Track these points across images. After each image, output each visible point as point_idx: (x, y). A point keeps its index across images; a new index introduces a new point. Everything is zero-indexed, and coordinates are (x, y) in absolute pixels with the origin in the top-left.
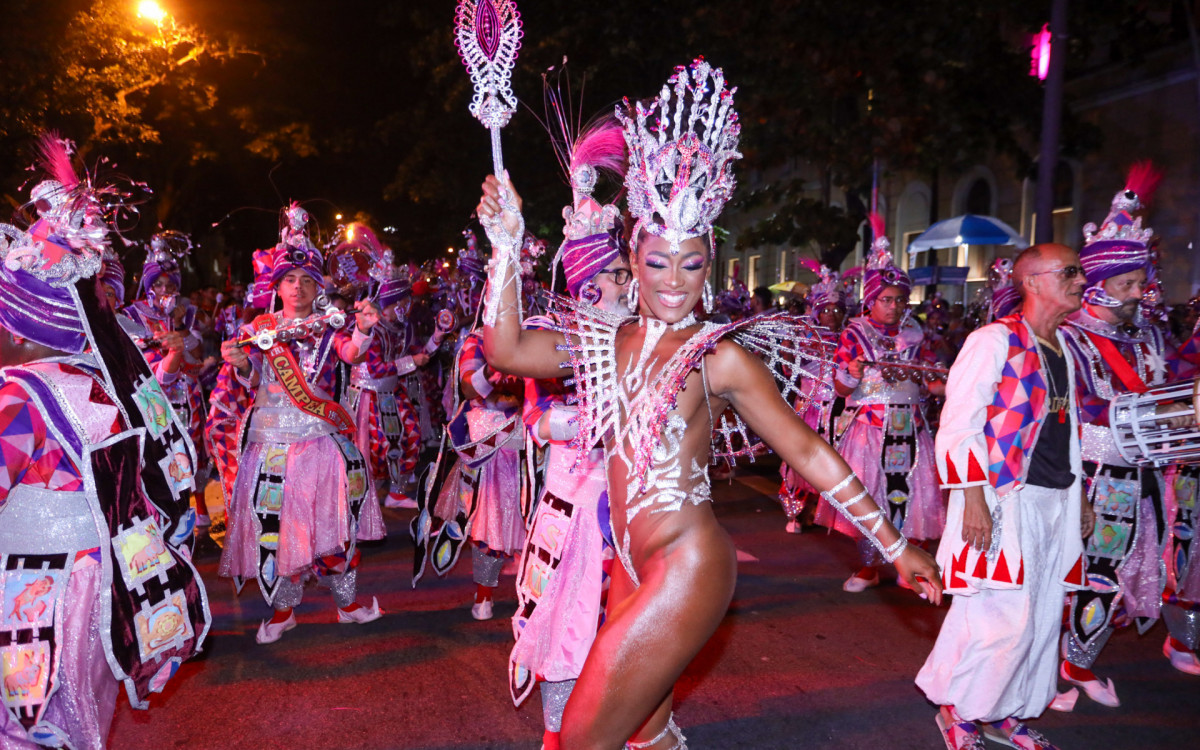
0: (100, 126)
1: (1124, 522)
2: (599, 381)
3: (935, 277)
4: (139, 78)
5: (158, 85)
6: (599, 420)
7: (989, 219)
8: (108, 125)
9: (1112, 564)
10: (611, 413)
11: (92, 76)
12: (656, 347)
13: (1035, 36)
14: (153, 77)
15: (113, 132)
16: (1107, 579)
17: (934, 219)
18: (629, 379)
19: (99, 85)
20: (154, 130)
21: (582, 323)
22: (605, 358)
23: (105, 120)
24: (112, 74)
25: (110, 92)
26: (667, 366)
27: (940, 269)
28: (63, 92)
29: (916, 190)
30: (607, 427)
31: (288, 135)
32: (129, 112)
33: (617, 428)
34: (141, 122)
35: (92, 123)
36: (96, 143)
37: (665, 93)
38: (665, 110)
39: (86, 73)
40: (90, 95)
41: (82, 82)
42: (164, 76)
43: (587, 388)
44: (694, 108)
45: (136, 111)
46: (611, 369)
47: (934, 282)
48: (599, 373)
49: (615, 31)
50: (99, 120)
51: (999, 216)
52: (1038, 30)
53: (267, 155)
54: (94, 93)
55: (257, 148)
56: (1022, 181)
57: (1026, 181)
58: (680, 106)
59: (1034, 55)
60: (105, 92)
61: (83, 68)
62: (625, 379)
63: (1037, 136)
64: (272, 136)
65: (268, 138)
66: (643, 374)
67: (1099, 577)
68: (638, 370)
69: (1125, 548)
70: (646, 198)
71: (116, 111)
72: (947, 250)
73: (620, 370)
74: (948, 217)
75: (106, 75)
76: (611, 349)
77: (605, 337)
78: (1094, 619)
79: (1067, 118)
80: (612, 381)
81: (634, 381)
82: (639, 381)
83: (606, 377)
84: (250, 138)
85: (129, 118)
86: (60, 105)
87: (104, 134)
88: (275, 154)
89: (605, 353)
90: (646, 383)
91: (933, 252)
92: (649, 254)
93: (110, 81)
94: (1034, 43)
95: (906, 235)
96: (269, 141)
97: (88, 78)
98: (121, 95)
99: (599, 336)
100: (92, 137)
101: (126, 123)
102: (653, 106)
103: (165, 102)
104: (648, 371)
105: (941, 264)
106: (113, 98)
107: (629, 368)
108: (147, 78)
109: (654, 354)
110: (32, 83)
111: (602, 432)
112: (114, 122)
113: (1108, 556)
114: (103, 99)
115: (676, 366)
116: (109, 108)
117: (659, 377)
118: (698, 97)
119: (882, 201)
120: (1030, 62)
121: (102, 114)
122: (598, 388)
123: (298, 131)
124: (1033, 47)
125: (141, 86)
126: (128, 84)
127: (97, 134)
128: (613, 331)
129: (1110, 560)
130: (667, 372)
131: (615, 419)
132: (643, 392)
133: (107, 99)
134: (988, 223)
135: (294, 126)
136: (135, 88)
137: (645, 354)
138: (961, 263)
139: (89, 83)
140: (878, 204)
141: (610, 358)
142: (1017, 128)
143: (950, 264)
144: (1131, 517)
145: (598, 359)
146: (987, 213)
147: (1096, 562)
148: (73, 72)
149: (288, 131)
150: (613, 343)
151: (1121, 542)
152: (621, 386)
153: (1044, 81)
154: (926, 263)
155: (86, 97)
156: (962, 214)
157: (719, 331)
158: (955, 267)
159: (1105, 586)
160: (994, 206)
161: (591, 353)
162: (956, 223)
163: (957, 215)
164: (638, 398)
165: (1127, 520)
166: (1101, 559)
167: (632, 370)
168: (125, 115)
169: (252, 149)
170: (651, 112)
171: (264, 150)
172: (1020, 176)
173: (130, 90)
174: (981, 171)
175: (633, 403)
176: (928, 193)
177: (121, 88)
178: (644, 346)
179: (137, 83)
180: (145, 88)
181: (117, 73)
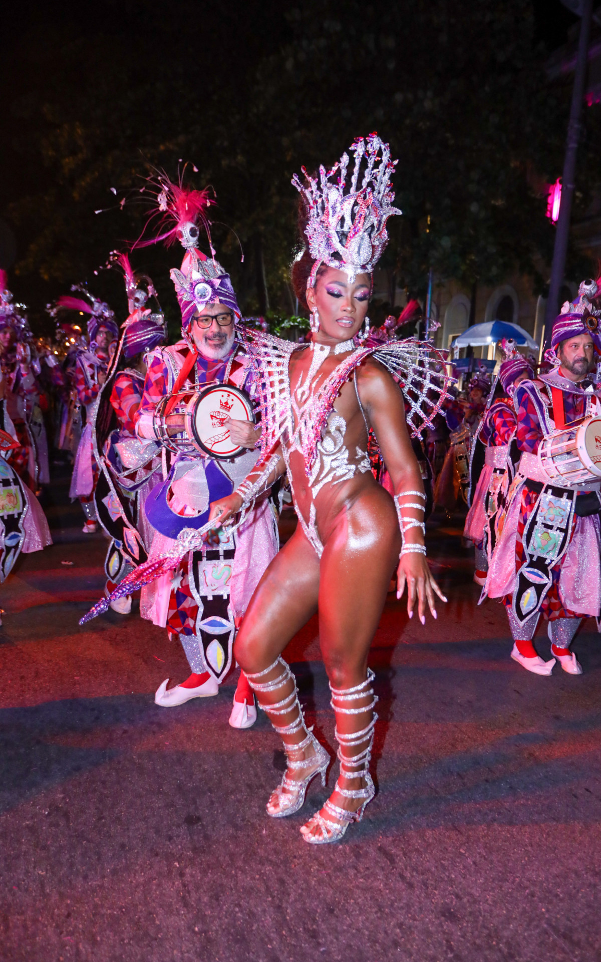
1: (558, 531)
2: (277, 395)
3: (471, 367)
6: (277, 425)
7: (512, 324)
9: (547, 562)
10: (285, 420)
12: (321, 367)
13: (551, 187)
16: (540, 573)
17: (472, 322)
18: (299, 392)
21: (263, 350)
22: (281, 377)
26: (326, 382)
27: (475, 360)
29: (461, 300)
30: (282, 430)
33: (290, 430)
37: (345, 159)
38: (344, 172)
43: (268, 401)
44: (367, 172)
46: (286, 385)
47: (471, 371)
48: (277, 388)
49: (226, 144)
51: (519, 324)
52: (554, 183)
56: (537, 297)
57: (540, 298)
58: (356, 170)
59: (549, 201)
62: (296, 392)
63: (549, 262)
66: (310, 388)
67: (536, 570)
68: (307, 383)
69: (557, 551)
70: (328, 240)
72: (480, 347)
73: (291, 386)
74: (482, 321)
76: (286, 370)
77: (281, 360)
78: (529, 604)
79: (571, 251)
80: (286, 394)
81: (303, 393)
82: (307, 393)
83: (281, 391)
89: (281, 373)
90: (312, 394)
91: (470, 348)
92: (330, 283)
94: (551, 191)
95: (451, 336)
99: (276, 360)
102: (335, 168)
104: (314, 385)
105: (475, 356)
107: (299, 383)
109: (318, 372)
111: (280, 434)
113: (544, 556)
115: (333, 381)
117: (321, 390)
118: (371, 163)
119: (434, 309)
120: (546, 206)
122: (275, 400)
124: (549, 195)
128: (288, 356)
129: (545, 559)
130: (326, 386)
131: (289, 424)
132: (310, 402)
134: (512, 328)
137: (312, 372)
138: (490, 358)
140: (431, 310)
141: (285, 377)
142: (537, 257)
143: (482, 357)
144: (564, 527)
145: (276, 378)
146: (510, 320)
147: (534, 559)
150: (287, 365)
151: (555, 546)
152: (293, 397)
153: (556, 222)
154: (464, 356)
156: (492, 320)
157: (364, 353)
158: (486, 360)
159: (538, 578)
160: (515, 317)
161: (270, 374)
162: (488, 326)
163: (488, 321)
164: (306, 407)
165: (561, 530)
166: (539, 558)
167: (302, 385)
170: (332, 173)
172: (536, 294)
174: (507, 289)
175: (302, 410)
176: (469, 306)
178: (312, 366)
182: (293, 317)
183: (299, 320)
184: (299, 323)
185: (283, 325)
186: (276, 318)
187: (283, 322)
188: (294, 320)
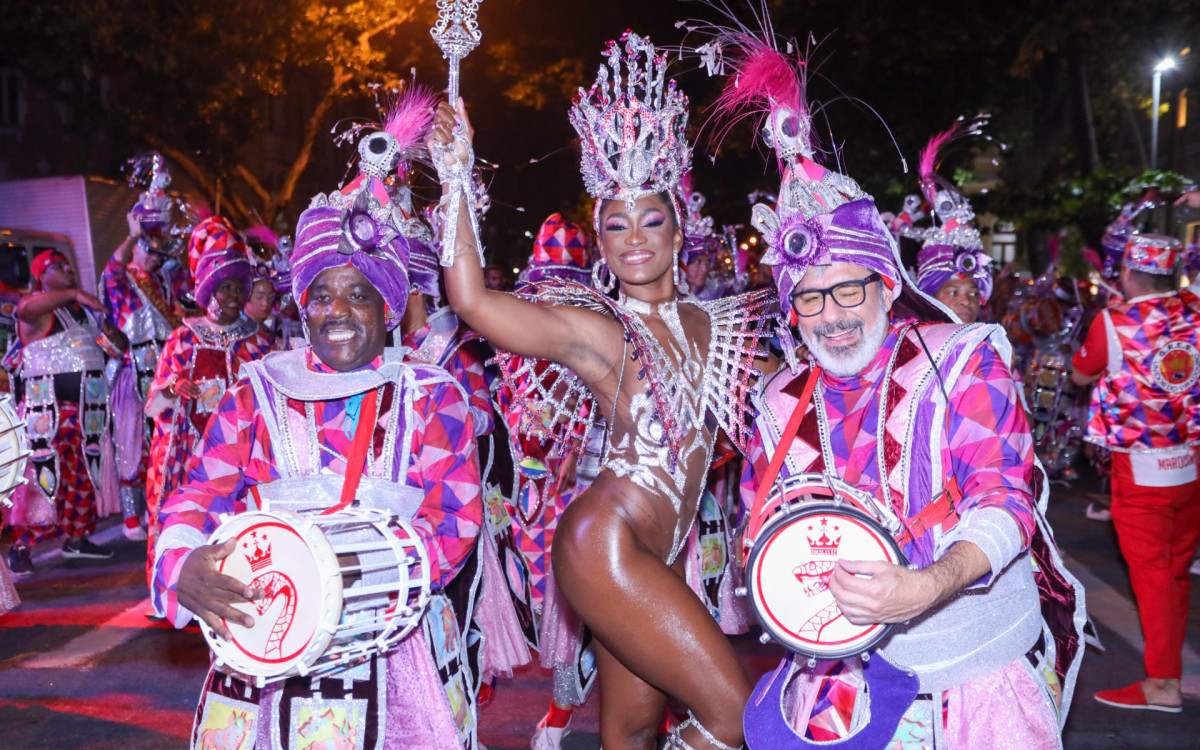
0: (340, 77)
4: (385, 15)
5: (406, 22)
8: (349, 76)
11: (334, 18)
14: (400, 13)
15: (353, 84)
19: (341, 27)
20: (399, 78)
23: (347, 70)
24: (355, 13)
25: (352, 34)
28: (301, 40)
31: (556, 75)
32: (373, 57)
34: (385, 70)
35: (331, 74)
36: (335, 97)
37: (603, 71)
38: (605, 87)
39: (327, 14)
40: (330, 40)
41: (323, 25)
42: (413, 10)
45: (380, 56)
50: (339, 71)
53: (530, 103)
54: (335, 38)
55: (518, 94)
58: (618, 79)
60: (347, 37)
61: (324, 9)
64: (537, 77)
65: (531, 80)
71: (358, 58)
75: (348, 15)
84: (509, 82)
85: (373, 65)
86: (296, 57)
87: (345, 87)
88: (540, 101)
92: (609, 218)
93: (352, 21)
96: (534, 84)
97: (329, 20)
98: (364, 38)
100: (332, 92)
101: (368, 72)
103: (413, 44)
106: (356, 43)
108: (393, 15)
110: (270, 31)
112: (356, 72)
114: (344, 45)
116: (350, 54)
121: (343, 62)
123: (569, 69)
125: (387, 25)
126: (372, 24)
127: (337, 87)
133: (349, 43)
135: (564, 63)
136: (380, 28)
139: (330, 26)
148: (313, 14)
149: (557, 70)
155: (326, 43)
168: (367, 63)
169: (512, 96)
170: (593, 92)
171: (527, 97)
173: (375, 31)
177: (364, 30)
179: (382, 22)
180: (390, 28)
181: (361, 11)
182: (1147, 173)
183: (1159, 177)
184: (1160, 182)
185: (1126, 190)
186: (1111, 179)
187: (1126, 183)
188: (1150, 179)
